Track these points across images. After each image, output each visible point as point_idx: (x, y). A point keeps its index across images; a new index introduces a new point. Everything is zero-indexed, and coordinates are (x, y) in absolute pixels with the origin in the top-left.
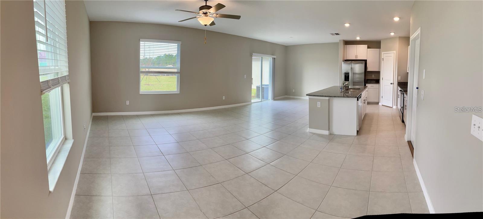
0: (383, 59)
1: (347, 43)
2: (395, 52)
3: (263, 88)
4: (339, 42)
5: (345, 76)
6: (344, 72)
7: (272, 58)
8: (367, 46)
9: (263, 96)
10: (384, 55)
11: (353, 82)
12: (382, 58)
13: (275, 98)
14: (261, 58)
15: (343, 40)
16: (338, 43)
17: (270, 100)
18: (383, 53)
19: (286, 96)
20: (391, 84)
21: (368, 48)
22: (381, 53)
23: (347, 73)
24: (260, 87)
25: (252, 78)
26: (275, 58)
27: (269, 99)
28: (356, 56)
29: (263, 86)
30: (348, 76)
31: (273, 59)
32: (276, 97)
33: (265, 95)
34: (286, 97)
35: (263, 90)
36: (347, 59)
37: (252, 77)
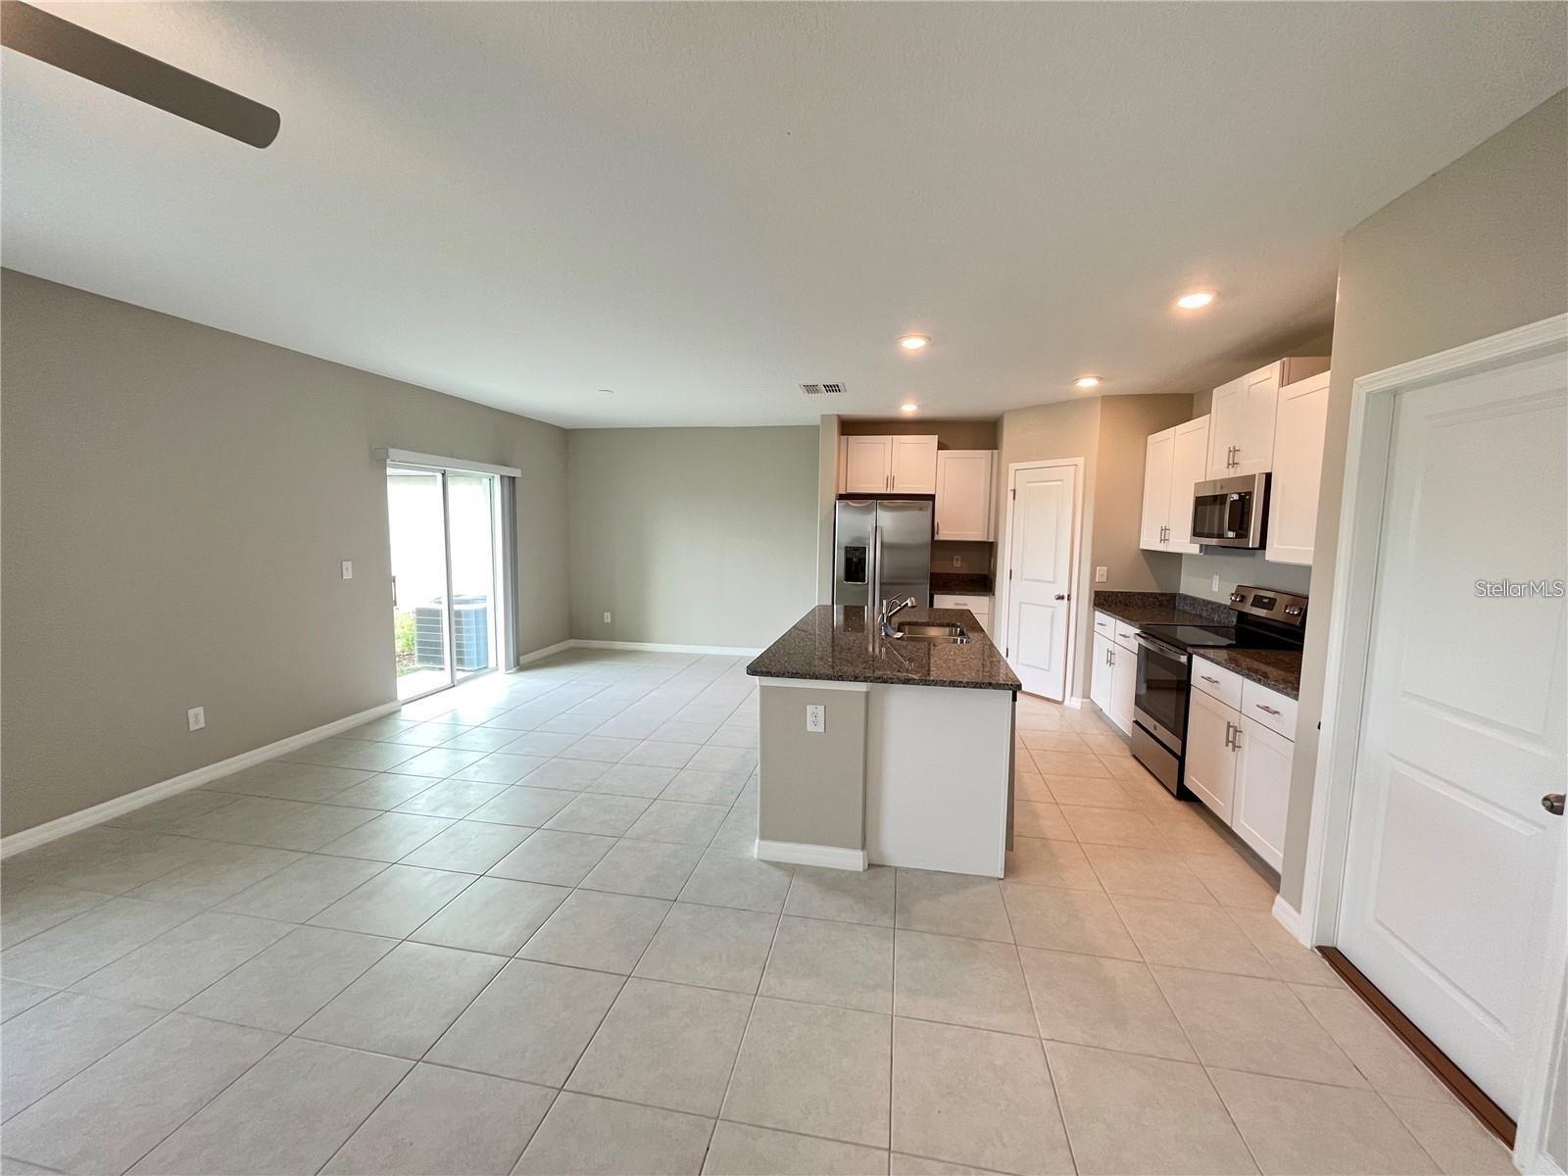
0: (1014, 491)
1: (851, 427)
2: (1080, 461)
3: (458, 614)
4: (818, 422)
5: (848, 561)
6: (843, 546)
7: (502, 477)
8: (935, 438)
9: (460, 653)
10: (1017, 473)
11: (881, 584)
12: (1011, 487)
13: (523, 661)
14: (439, 476)
15: (838, 415)
16: (817, 427)
17: (496, 669)
18: (1013, 466)
19: (572, 643)
20: (1061, 598)
21: (941, 446)
22: (1003, 470)
23: (856, 549)
24: (437, 613)
25: (393, 575)
26: (514, 478)
27: (492, 664)
28: (890, 481)
29: (456, 607)
30: (862, 561)
31: (506, 480)
32: (528, 656)
33: (471, 652)
34: (574, 648)
35: (458, 623)
36: (850, 491)
37: (390, 573)
